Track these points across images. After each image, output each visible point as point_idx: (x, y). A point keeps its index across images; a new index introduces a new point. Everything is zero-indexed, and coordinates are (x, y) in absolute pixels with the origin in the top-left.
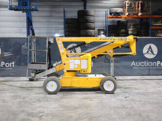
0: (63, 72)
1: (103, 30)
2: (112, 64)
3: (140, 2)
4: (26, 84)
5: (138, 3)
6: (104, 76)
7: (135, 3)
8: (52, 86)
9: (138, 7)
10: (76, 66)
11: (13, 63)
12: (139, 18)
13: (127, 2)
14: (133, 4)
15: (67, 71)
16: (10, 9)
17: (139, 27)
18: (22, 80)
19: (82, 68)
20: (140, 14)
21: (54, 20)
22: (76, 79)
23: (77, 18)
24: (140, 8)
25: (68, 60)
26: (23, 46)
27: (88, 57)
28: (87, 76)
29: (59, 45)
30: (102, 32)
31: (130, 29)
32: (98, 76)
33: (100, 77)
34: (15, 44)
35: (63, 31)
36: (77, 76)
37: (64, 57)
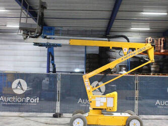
0: (89, 110)
1: (125, 66)
2: (137, 102)
3: (163, 39)
4: (51, 120)
5: (161, 40)
6: (129, 115)
7: (157, 40)
8: (78, 123)
9: (161, 44)
10: (102, 104)
11: (38, 99)
12: (161, 55)
13: (149, 38)
14: (155, 41)
15: (93, 109)
16: (34, 45)
17: (161, 63)
18: (45, 116)
19: (108, 106)
20: (162, 51)
21: (75, 55)
22: (102, 117)
23: (98, 53)
24: (162, 45)
25: (95, 98)
26: (44, 81)
27: (114, 95)
28: (112, 114)
29: (85, 83)
30: (124, 68)
31: (152, 66)
32: (123, 114)
33: (125, 116)
34: (35, 78)
35: (84, 66)
36: (102, 114)
37: (90, 95)
